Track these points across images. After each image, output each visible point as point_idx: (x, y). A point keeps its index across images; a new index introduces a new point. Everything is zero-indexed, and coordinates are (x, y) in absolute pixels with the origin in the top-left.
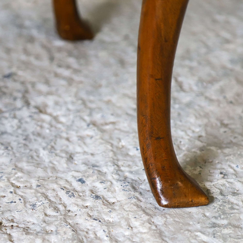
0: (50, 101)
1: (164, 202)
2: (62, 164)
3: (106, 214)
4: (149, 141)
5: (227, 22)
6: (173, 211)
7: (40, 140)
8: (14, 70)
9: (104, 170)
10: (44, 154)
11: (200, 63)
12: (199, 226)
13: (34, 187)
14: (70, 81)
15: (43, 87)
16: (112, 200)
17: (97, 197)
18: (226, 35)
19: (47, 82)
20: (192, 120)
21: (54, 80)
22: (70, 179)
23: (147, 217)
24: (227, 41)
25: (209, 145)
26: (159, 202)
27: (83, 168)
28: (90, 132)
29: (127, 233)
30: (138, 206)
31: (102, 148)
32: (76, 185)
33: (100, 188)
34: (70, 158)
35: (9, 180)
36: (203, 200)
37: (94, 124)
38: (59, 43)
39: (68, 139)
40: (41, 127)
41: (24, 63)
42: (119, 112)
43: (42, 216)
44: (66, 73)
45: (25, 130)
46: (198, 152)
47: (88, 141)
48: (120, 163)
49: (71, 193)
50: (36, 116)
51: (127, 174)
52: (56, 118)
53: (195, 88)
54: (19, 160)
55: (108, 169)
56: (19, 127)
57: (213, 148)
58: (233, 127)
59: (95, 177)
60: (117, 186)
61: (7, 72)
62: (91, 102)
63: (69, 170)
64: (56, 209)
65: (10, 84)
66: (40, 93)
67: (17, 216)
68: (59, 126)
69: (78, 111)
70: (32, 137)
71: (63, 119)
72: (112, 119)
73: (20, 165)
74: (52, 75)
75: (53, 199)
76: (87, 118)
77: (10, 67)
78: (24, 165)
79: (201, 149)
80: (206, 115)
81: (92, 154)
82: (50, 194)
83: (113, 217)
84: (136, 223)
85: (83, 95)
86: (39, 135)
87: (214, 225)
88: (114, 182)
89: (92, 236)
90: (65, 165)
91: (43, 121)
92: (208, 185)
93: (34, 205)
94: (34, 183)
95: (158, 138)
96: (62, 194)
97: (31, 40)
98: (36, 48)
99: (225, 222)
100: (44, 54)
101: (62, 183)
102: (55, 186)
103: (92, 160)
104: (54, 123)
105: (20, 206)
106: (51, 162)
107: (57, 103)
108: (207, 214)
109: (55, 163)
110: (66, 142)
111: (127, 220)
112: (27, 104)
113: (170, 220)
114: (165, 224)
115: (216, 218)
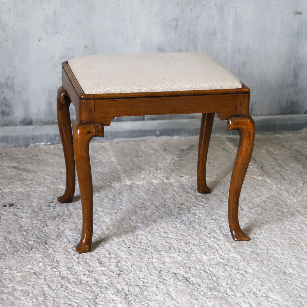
0: (197, 212)
1: (235, 239)
2: (203, 229)
3: (218, 242)
4: (232, 220)
5: (260, 190)
6: (238, 242)
7: (195, 223)
8: (184, 202)
9: (217, 231)
10: (197, 227)
11: (249, 202)
12: (246, 246)
13: (195, 235)
14: (204, 206)
15: (194, 208)
16: (219, 239)
17: (215, 238)
18: (259, 193)
19: (195, 206)
20: (245, 219)
21: (198, 206)
22: (206, 233)
23: (230, 243)
24: (260, 196)
25: (250, 226)
26: (234, 239)
27: (210, 230)
28: (211, 221)
29: (224, 247)
30: (227, 240)
31: (216, 225)
32: (208, 235)
33: (215, 235)
34: (206, 228)
35: (187, 232)
36: (247, 239)
37: (213, 219)
38: (199, 194)
39: (204, 223)
40: (195, 219)
41: (187, 200)
42: (221, 216)
43: (198, 242)
44: (202, 204)
45: (190, 220)
46: (247, 228)
47: (211, 223)
48: (222, 230)
49: (207, 237)
50: (193, 216)
51: (224, 233)
52: (200, 217)
53: (247, 210)
54: (190, 228)
55: (218, 231)
56: (188, 219)
57: (252, 227)
58: (259, 221)
59: (214, 233)
60: (221, 235)
61: (182, 203)
62: (211, 213)
63: (206, 231)
64: (202, 240)
65: (183, 206)
66: (193, 209)
67: (190, 241)
68: (201, 219)
69: (207, 215)
70: (193, 222)
71: (202, 217)
72: (219, 218)
73: (190, 229)
74: (197, 204)
75: (202, 238)
76: (210, 217)
77: (182, 201)
78: (191, 229)
79: (248, 227)
80: (250, 218)
81: (213, 227)
82: (200, 236)
83: (220, 243)
84: (227, 244)
85: (208, 210)
86: (195, 221)
87: (250, 246)
88: (220, 234)
89: (214, 247)
90: (204, 230)
91: (195, 218)
92: (249, 236)
93: (196, 239)
94: (195, 234)
95: (234, 220)
96: (204, 237)
97: (189, 193)
98: (191, 196)
99: (254, 245)
100: (194, 197)
101: (204, 234)
102: (202, 235)
103: (213, 229)
104: (199, 218)
105: (192, 239)
106: (199, 229)
107: (200, 213)
108: (249, 243)
109: (201, 229)
110: (204, 224)
111: (224, 243)
112: (190, 212)
113: (237, 244)
114: (236, 245)
115: (251, 244)
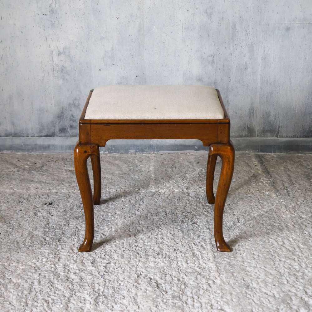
0: (199, 221)
1: (219, 250)
2: (196, 238)
3: (203, 251)
6: (220, 252)
7: (192, 231)
8: (191, 211)
9: (207, 240)
10: (192, 235)
11: (247, 215)
12: (225, 257)
14: (207, 216)
15: (198, 217)
16: (206, 248)
17: (202, 247)
19: (200, 216)
20: (237, 231)
21: (202, 215)
22: (196, 241)
23: (213, 253)
25: (238, 238)
27: (201, 239)
28: (207, 230)
29: (206, 256)
30: (212, 250)
31: (208, 235)
32: (198, 243)
33: (204, 245)
34: (199, 236)
35: (180, 240)
37: (209, 229)
38: (208, 204)
39: (200, 232)
40: (194, 228)
41: (195, 209)
43: (186, 249)
44: (206, 213)
45: (189, 228)
46: (235, 239)
47: (205, 233)
48: (212, 239)
49: (196, 245)
50: (193, 225)
51: (213, 242)
52: (199, 226)
53: (243, 222)
54: (185, 235)
56: (187, 227)
58: (248, 234)
59: (203, 242)
60: (209, 245)
61: (189, 211)
62: (210, 222)
63: (197, 239)
64: (190, 248)
65: (189, 215)
66: (197, 218)
67: (180, 248)
68: (199, 228)
69: (206, 225)
71: (200, 226)
73: (184, 237)
74: (202, 213)
75: (190, 246)
76: (207, 227)
77: (190, 210)
78: (186, 237)
79: (236, 239)
80: (242, 230)
81: (205, 236)
82: (190, 245)
83: (204, 252)
84: (209, 254)
85: (209, 220)
86: (192, 229)
87: (230, 257)
89: (197, 255)
91: (195, 226)
92: (233, 247)
93: (185, 247)
94: (187, 241)
96: (193, 245)
98: (200, 205)
99: (233, 256)
100: (202, 207)
101: (194, 242)
102: (192, 243)
103: (204, 238)
104: (198, 227)
105: (181, 246)
106: (193, 237)
107: (200, 222)
110: (199, 232)
111: (208, 253)
112: (192, 221)
113: (219, 254)
114: (217, 255)
115: (231, 255)
